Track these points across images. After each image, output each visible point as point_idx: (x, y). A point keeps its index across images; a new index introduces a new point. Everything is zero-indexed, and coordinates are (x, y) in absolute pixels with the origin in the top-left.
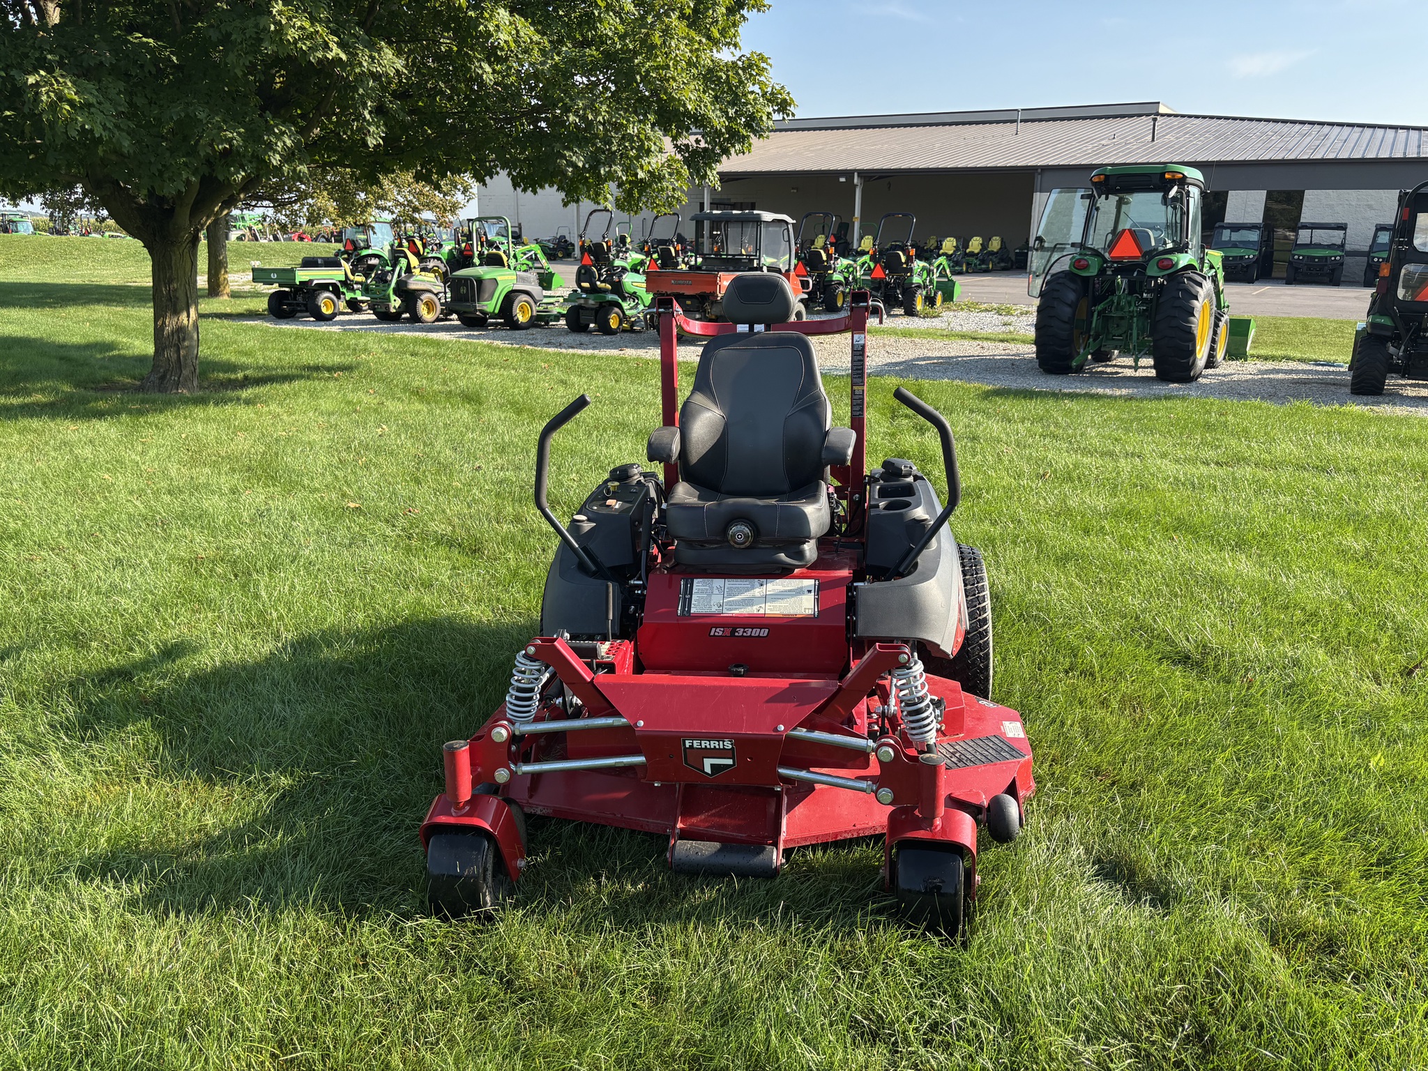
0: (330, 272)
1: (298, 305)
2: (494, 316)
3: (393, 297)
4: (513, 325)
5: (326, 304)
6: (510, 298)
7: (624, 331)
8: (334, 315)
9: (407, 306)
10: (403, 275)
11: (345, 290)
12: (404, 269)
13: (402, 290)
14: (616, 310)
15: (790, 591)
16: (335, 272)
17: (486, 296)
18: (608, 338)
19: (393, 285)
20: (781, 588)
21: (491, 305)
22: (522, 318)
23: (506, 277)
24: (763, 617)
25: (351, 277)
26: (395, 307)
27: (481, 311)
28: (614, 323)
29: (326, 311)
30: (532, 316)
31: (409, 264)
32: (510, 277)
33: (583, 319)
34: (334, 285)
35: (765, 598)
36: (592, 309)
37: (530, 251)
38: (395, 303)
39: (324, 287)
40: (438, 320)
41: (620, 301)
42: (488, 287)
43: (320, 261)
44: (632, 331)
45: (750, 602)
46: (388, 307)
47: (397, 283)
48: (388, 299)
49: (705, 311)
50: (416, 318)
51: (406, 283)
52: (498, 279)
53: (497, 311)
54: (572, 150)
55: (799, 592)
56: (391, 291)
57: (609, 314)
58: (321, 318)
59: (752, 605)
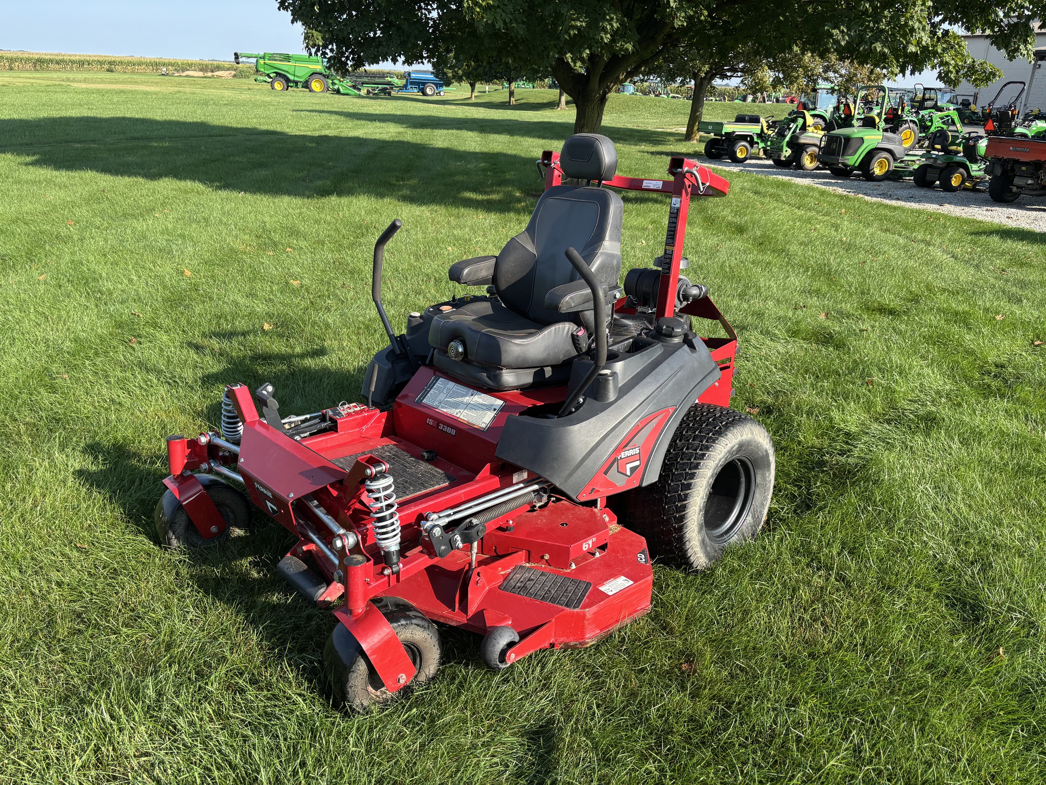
0: (750, 127)
1: (723, 150)
2: (854, 168)
3: (785, 148)
4: (868, 176)
5: (741, 151)
6: (871, 154)
7: (966, 189)
8: (745, 159)
9: (795, 156)
10: (798, 131)
11: (759, 141)
12: (799, 126)
13: (793, 144)
14: (962, 170)
15: (484, 405)
16: (754, 127)
17: (851, 151)
18: (948, 194)
19: (787, 139)
20: (481, 401)
21: (853, 160)
22: (877, 171)
23: (873, 137)
24: (455, 420)
25: (766, 131)
26: (785, 156)
27: (843, 164)
28: (955, 182)
29: (740, 155)
30: (888, 171)
31: (805, 123)
32: (876, 137)
33: (929, 177)
34: (751, 137)
35: (467, 406)
36: (939, 168)
37: (947, 116)
38: (787, 152)
39: (743, 138)
40: (818, 168)
41: (968, 163)
42: (853, 144)
43: (747, 118)
44: (974, 190)
45: (456, 405)
46: (779, 156)
47: (791, 138)
48: (781, 149)
49: (1038, 178)
50: (800, 166)
51: (797, 138)
52: (865, 138)
53: (857, 164)
54: (839, 29)
55: (488, 408)
56: (785, 143)
57: (953, 174)
58: (736, 161)
59: (457, 408)
